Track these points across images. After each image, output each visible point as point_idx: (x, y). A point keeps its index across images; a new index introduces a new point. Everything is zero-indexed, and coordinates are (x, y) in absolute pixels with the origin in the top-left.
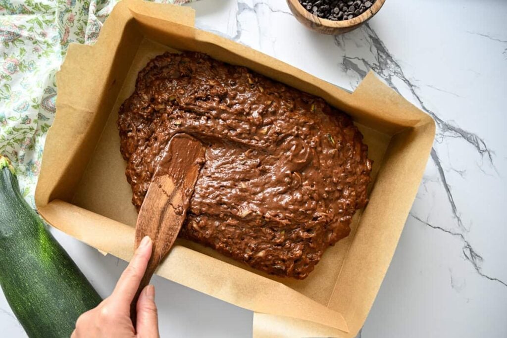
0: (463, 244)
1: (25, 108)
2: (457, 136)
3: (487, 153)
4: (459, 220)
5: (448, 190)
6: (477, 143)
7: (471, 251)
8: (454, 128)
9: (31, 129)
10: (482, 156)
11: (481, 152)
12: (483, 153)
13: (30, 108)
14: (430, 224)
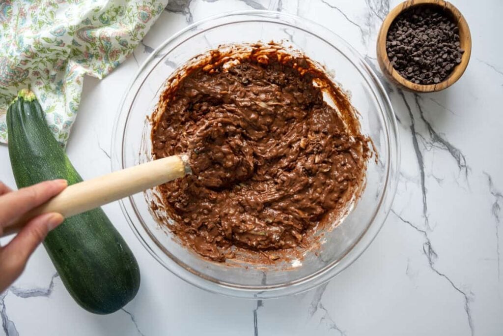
0: (425, 241)
1: (61, 33)
2: (444, 148)
3: (465, 168)
4: (427, 219)
5: (424, 192)
6: (459, 158)
7: (430, 248)
8: (443, 140)
9: (65, 52)
10: (460, 170)
11: (460, 166)
12: (462, 168)
13: (66, 34)
14: (402, 217)
